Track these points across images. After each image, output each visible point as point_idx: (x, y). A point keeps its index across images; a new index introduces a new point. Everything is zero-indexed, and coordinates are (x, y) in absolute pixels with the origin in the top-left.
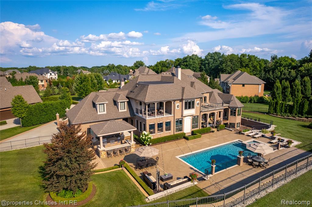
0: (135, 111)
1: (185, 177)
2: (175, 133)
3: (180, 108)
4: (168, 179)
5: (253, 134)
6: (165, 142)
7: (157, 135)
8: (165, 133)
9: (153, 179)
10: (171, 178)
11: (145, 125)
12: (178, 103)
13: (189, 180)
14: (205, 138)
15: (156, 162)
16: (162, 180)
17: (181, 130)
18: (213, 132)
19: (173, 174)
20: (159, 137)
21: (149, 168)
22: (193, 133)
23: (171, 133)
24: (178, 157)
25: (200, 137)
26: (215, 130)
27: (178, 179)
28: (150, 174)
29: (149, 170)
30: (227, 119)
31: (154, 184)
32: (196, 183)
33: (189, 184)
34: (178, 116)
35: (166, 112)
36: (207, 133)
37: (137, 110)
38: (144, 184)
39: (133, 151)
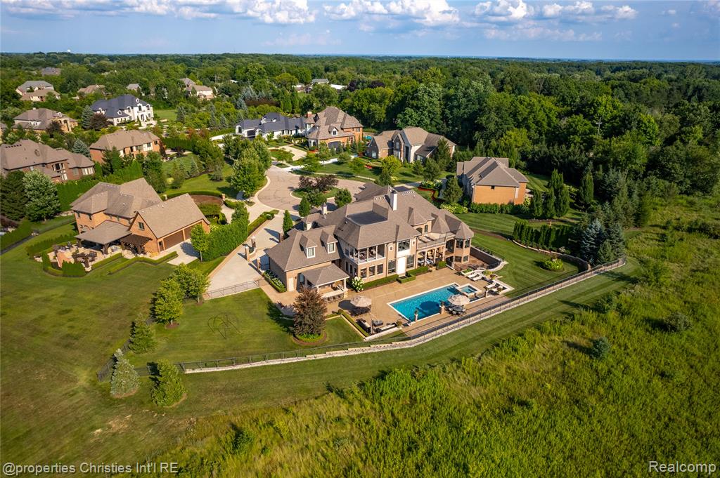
0: (344, 252)
1: (394, 324)
2: (388, 275)
3: (393, 250)
4: (379, 325)
5: (473, 275)
6: (376, 286)
7: (370, 278)
8: (377, 277)
9: (368, 325)
10: (382, 324)
11: (356, 270)
12: (391, 245)
13: (396, 326)
14: (420, 280)
15: (369, 309)
16: (375, 326)
17: (393, 271)
18: (431, 271)
19: (383, 321)
20: (371, 281)
21: (363, 315)
22: (408, 274)
23: (382, 276)
24: (388, 304)
25: (414, 279)
26: (433, 269)
27: (388, 324)
28: (365, 321)
29: (363, 317)
30: (452, 251)
31: (369, 328)
32: (401, 328)
33: (396, 329)
34: (391, 258)
35: (378, 252)
36: (424, 272)
37: (347, 251)
38: (361, 329)
39: (346, 297)
